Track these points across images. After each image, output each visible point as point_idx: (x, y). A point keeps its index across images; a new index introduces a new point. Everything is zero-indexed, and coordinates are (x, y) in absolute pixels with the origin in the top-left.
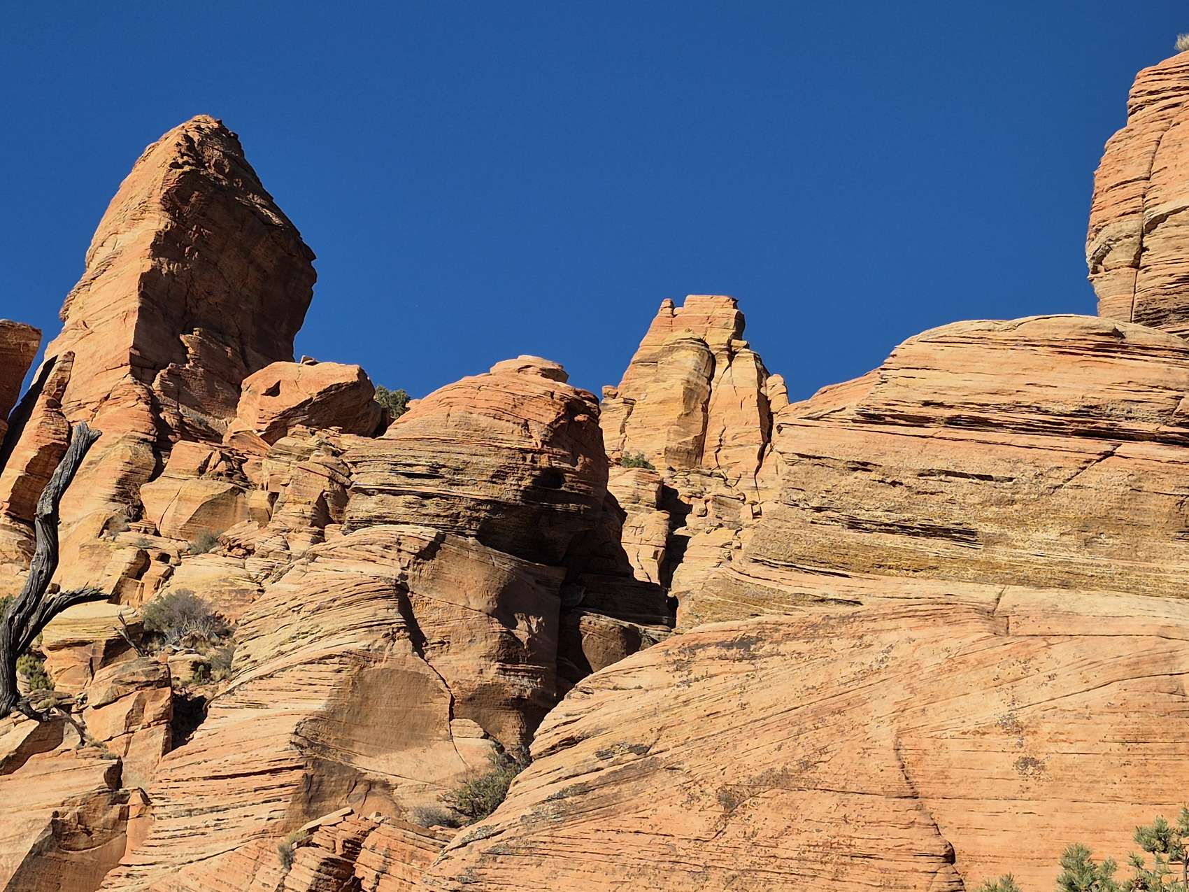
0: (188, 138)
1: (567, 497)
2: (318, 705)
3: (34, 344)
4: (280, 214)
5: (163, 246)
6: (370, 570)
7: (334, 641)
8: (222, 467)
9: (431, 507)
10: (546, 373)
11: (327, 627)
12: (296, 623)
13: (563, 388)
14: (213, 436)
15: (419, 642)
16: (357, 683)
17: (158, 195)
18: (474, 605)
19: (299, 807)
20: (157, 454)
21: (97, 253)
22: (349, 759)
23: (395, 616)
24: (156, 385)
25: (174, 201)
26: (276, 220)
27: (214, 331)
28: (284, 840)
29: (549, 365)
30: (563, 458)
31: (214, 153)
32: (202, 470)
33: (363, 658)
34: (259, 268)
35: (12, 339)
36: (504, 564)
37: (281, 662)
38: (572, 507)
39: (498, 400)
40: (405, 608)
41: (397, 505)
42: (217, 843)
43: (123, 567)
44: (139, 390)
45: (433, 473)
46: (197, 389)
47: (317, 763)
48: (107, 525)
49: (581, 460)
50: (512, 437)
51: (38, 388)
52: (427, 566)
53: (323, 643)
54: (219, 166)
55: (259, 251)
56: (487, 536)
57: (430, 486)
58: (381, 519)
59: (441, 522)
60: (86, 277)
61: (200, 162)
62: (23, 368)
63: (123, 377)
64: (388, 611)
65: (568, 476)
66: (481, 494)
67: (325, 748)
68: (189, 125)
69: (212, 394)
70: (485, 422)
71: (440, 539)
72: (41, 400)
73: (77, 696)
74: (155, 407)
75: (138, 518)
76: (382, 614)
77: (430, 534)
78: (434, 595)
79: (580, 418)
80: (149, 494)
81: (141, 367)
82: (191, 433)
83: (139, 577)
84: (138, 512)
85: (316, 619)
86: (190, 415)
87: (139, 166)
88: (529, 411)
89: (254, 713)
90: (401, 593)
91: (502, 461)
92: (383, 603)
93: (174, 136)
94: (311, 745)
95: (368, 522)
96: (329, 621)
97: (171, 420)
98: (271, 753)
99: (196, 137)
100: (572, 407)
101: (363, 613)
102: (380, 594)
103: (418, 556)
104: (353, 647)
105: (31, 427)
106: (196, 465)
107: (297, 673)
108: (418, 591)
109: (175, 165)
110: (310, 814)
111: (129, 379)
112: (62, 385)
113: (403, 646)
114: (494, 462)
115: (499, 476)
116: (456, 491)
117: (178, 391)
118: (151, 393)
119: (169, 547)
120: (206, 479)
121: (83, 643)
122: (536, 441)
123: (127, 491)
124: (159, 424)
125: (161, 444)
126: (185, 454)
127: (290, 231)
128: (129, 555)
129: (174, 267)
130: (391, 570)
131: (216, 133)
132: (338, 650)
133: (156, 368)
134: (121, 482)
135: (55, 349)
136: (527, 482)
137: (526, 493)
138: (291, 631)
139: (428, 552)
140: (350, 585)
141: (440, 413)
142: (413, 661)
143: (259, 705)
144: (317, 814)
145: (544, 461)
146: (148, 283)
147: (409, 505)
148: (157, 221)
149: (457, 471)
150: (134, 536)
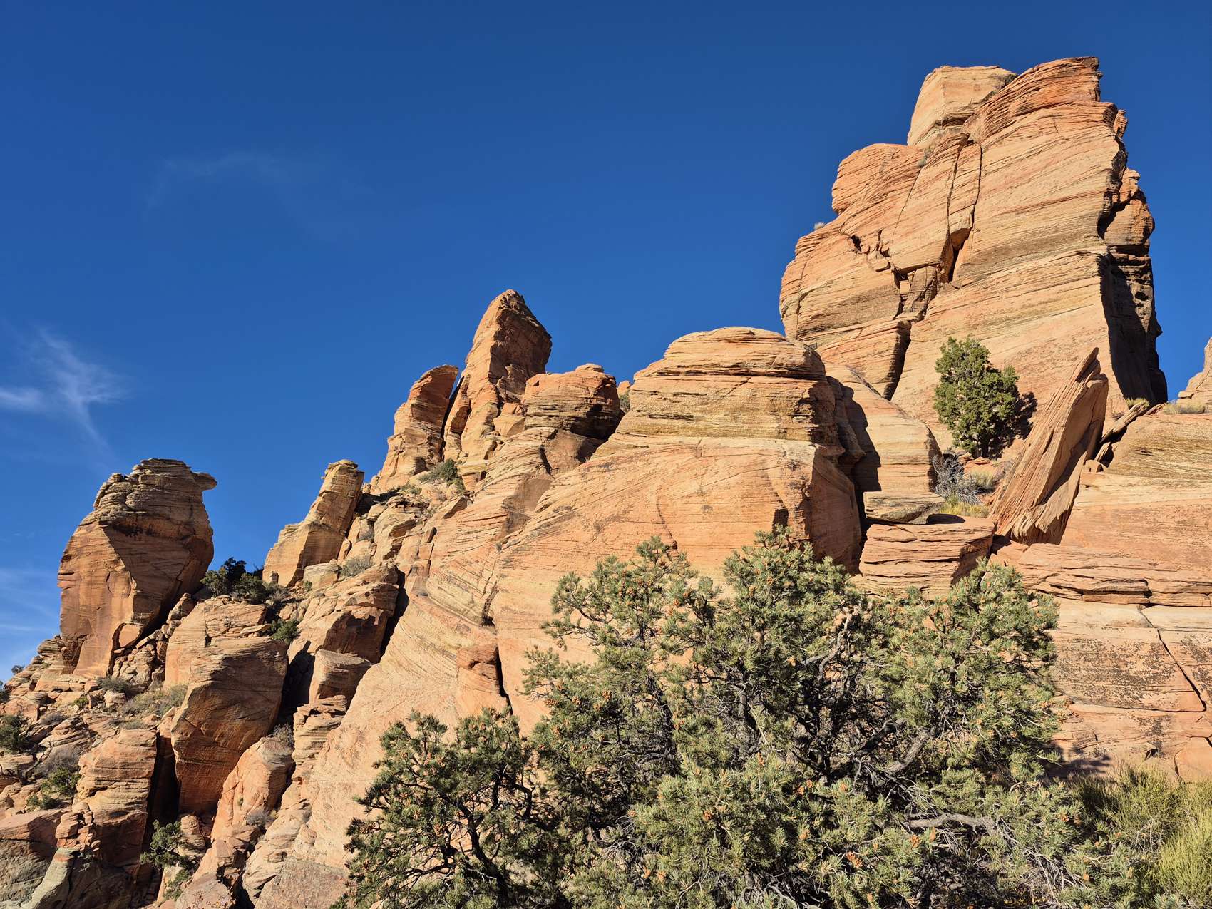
0: (504, 298)
1: (604, 414)
2: (512, 493)
3: (456, 372)
4: (538, 323)
5: (498, 336)
6: (531, 444)
7: (517, 470)
8: (520, 411)
9: (553, 420)
10: (596, 370)
11: (515, 465)
12: (505, 464)
13: (602, 375)
14: (518, 401)
15: (548, 469)
16: (525, 485)
17: (495, 318)
18: (569, 454)
19: (505, 530)
20: (499, 408)
21: (476, 340)
22: (524, 512)
23: (540, 460)
24: (498, 384)
25: (501, 320)
26: (537, 325)
27: (518, 365)
28: (498, 542)
29: (597, 366)
30: (602, 400)
31: (513, 303)
32: (513, 413)
33: (528, 476)
34: (532, 342)
35: (449, 371)
36: (580, 440)
37: (501, 477)
38: (606, 418)
39: (577, 380)
40: (544, 457)
41: (541, 420)
42: (477, 543)
43: (488, 447)
44: (492, 386)
45: (553, 408)
46: (512, 385)
47: (511, 514)
48: (483, 433)
49: (609, 400)
50: (583, 394)
51: (458, 388)
52: (552, 442)
53: (513, 471)
54: (516, 307)
55: (531, 336)
56: (574, 430)
57: (552, 413)
58: (535, 425)
59: (556, 425)
60: (473, 348)
61: (509, 307)
62: (453, 380)
63: (487, 382)
64: (537, 458)
65: (604, 407)
66: (571, 415)
67: (514, 508)
68: (505, 294)
69: (517, 386)
70: (572, 388)
71: (556, 431)
72: (460, 391)
73: (472, 491)
74: (498, 392)
75: (493, 430)
76: (535, 460)
77: (552, 430)
78: (554, 452)
79: (608, 385)
80: (496, 421)
81: (492, 378)
82: (509, 400)
83: (494, 450)
84: (493, 428)
85: (512, 462)
86: (510, 394)
87: (489, 308)
88: (588, 384)
89: (489, 497)
90: (542, 451)
91: (579, 402)
92: (536, 455)
93: (500, 298)
94: (509, 507)
95: (531, 427)
96: (516, 463)
97: (503, 396)
98: (495, 511)
99: (507, 297)
100: (604, 381)
101: (527, 460)
102: (534, 452)
103: (548, 438)
104: (524, 472)
105: (457, 400)
106: (512, 411)
107: (504, 482)
108: (548, 452)
109: (500, 308)
110: (509, 532)
111: (489, 383)
112: (467, 386)
113: (543, 470)
114: (576, 403)
115: (578, 408)
116: (562, 414)
117: (506, 387)
118: (496, 387)
119: (502, 439)
120: (515, 416)
121: (474, 473)
122: (591, 395)
123: (489, 420)
124: (499, 398)
125: (500, 405)
126: (508, 407)
127: (542, 328)
128: (490, 443)
129: (502, 343)
130: (538, 444)
131: (514, 296)
132: (519, 473)
133: (498, 379)
134: (487, 418)
135: (464, 374)
136: (588, 409)
137: (588, 414)
138: (503, 467)
139: (552, 437)
140: (524, 450)
141: (556, 387)
142: (546, 476)
143: (491, 494)
144: (511, 532)
145: (594, 402)
146: (493, 349)
147: (545, 420)
148: (496, 328)
149: (562, 406)
150: (491, 436)
